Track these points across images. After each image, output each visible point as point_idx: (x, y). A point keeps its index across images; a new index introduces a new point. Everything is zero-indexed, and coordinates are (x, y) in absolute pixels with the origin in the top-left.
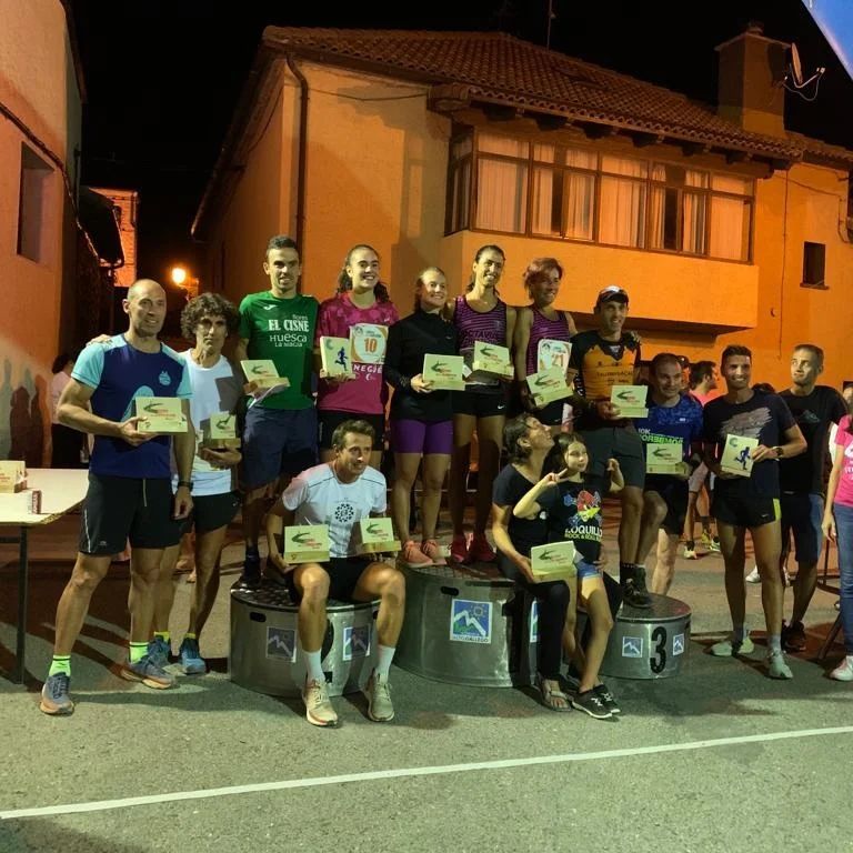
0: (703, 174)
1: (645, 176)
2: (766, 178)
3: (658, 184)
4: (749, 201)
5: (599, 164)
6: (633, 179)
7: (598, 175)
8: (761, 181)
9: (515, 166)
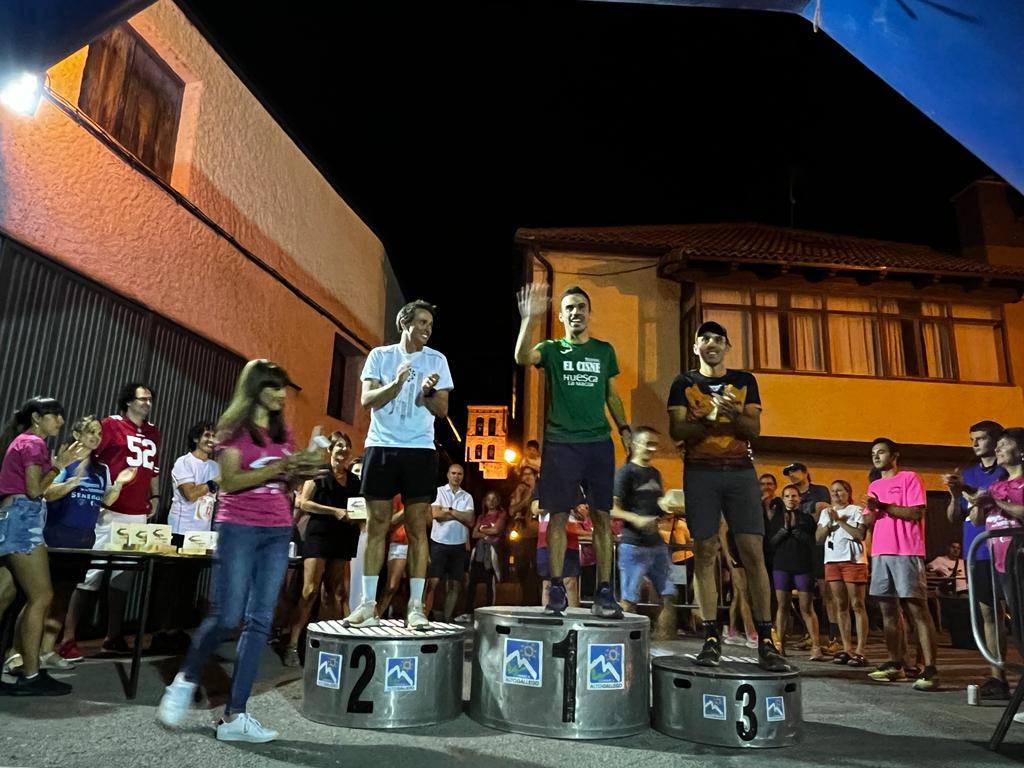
0: (941, 304)
1: (874, 310)
2: (1015, 302)
3: (891, 317)
4: (999, 326)
5: (824, 304)
6: (862, 314)
7: (823, 315)
8: (1009, 306)
9: (739, 313)
